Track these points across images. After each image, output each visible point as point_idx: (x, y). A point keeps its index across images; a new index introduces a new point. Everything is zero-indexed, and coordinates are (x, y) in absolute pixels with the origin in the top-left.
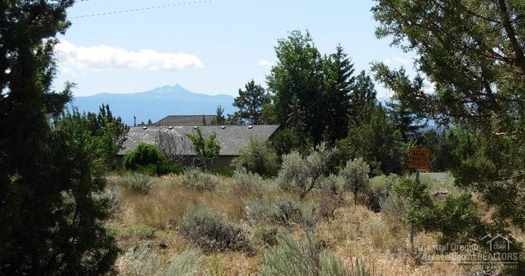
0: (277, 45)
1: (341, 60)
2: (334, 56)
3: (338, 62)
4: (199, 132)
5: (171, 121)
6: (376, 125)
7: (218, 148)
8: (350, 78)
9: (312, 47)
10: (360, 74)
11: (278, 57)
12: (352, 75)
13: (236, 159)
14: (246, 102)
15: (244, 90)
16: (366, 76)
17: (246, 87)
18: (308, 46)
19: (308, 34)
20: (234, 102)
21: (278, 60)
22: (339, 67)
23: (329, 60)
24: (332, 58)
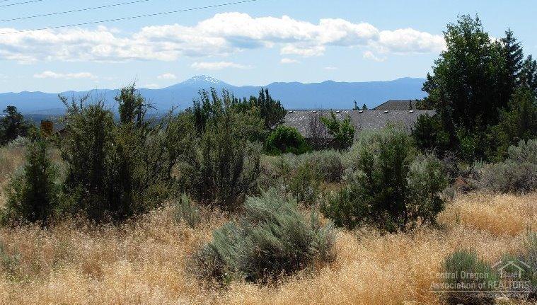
1: (511, 45)
2: (504, 41)
3: (507, 46)
4: (333, 115)
8: (518, 63)
9: (481, 32)
10: (527, 59)
11: (447, 41)
12: (521, 60)
14: (435, 87)
15: (432, 75)
16: (533, 60)
18: (478, 31)
19: (477, 20)
20: (423, 86)
21: (446, 44)
22: (509, 52)
23: (500, 44)
24: (502, 43)
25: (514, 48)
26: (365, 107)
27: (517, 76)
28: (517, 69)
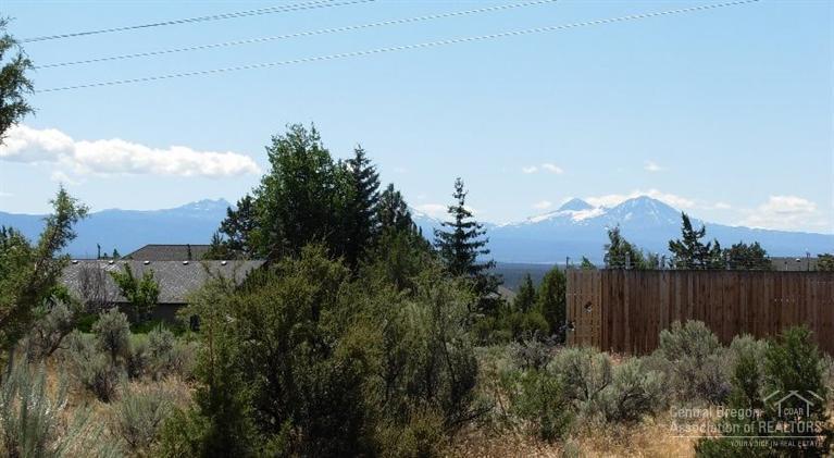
0: (271, 145)
1: (362, 169)
2: (352, 162)
3: (357, 170)
4: (128, 269)
5: (154, 252)
6: (395, 263)
7: (156, 293)
8: (373, 195)
9: (319, 149)
10: (386, 189)
11: (272, 162)
12: (376, 191)
13: (184, 309)
14: (238, 227)
15: (235, 209)
16: (395, 191)
17: (239, 204)
18: (315, 147)
19: (314, 131)
20: (221, 226)
21: (271, 166)
22: (359, 179)
23: (345, 167)
24: (349, 165)
25: (366, 173)
26: (115, 253)
27: (372, 213)
28: (370, 203)
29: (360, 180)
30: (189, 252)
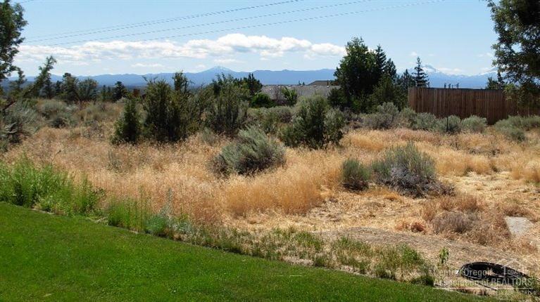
3: (378, 54)
10: (388, 60)
12: (385, 61)
16: (391, 61)
18: (362, 45)
19: (362, 39)
21: (347, 52)
25: (382, 54)
26: (304, 83)
27: (383, 69)
28: (383, 65)
29: (379, 57)
30: (327, 83)
